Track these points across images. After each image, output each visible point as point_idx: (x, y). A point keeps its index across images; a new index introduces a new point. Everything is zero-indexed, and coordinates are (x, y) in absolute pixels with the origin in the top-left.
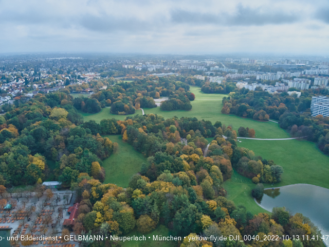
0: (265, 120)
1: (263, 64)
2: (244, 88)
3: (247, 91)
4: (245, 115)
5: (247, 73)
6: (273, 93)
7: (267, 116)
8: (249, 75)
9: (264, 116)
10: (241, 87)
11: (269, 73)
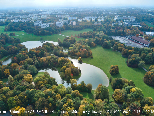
0: (20, 31)
1: (25, 12)
2: (14, 22)
3: (15, 22)
4: (13, 30)
5: (16, 16)
6: (24, 22)
7: (20, 29)
8: (17, 16)
9: (19, 29)
10: (13, 21)
11: (26, 15)
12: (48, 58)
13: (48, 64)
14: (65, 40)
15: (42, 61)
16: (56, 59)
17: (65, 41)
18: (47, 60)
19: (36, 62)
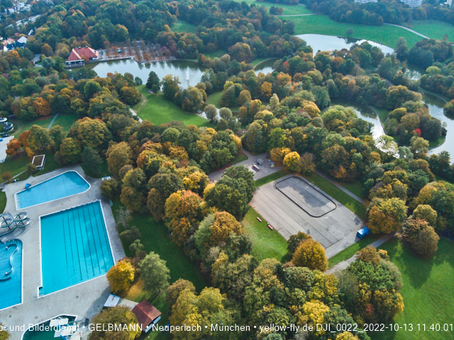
12: (363, 80)
13: (356, 95)
14: (418, 45)
15: (346, 84)
16: (382, 85)
17: (420, 48)
18: (358, 83)
19: (330, 83)
